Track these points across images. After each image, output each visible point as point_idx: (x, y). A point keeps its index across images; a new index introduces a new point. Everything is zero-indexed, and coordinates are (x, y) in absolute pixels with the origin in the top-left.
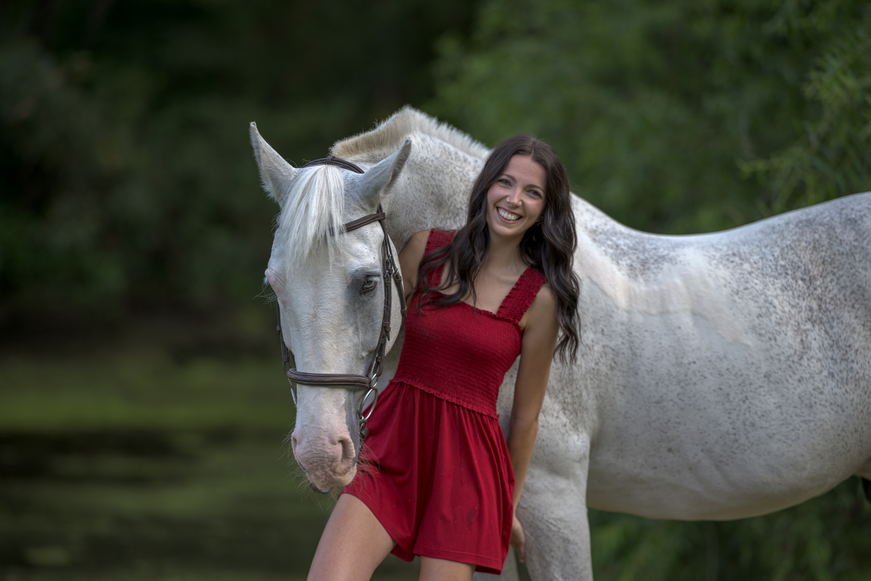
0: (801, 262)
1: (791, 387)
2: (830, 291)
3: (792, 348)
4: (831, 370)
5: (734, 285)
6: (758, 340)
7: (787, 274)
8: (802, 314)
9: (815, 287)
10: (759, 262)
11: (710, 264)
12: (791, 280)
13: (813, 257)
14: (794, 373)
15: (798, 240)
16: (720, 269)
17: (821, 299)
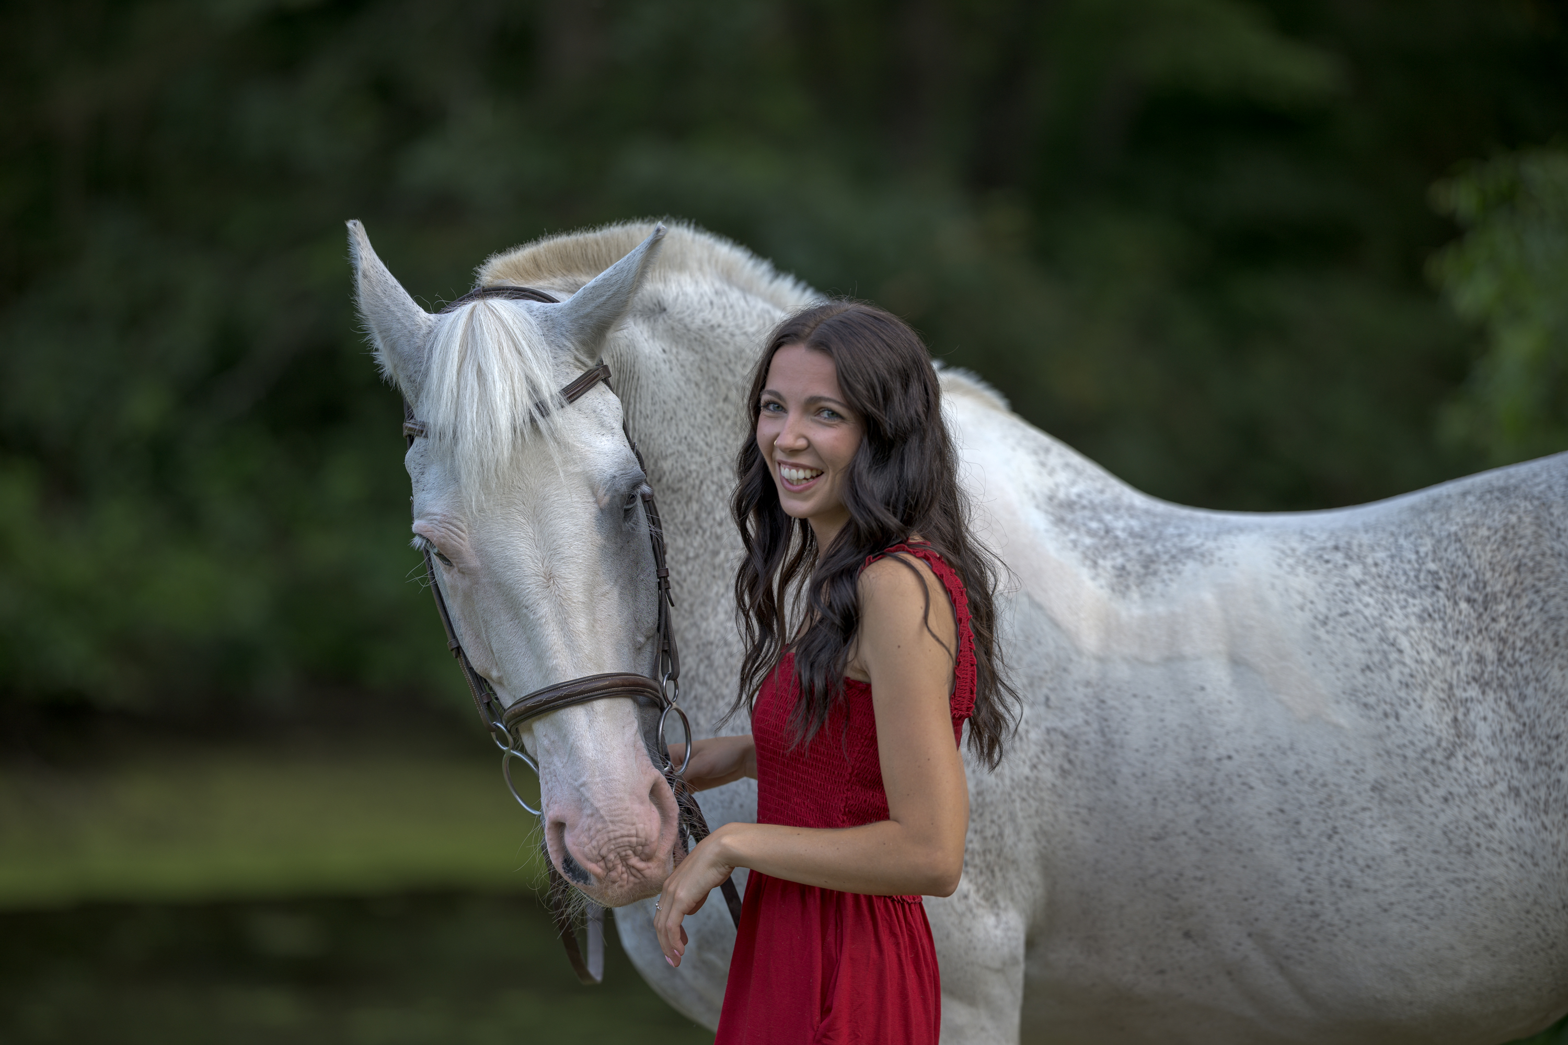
0: (1471, 566)
1: (1426, 811)
2: (1525, 625)
3: (1433, 734)
4: (1515, 783)
5: (1322, 607)
6: (1362, 716)
7: (1438, 588)
8: (1462, 668)
9: (1494, 615)
10: (1384, 562)
11: (1279, 565)
12: (1443, 600)
13: (1499, 558)
14: (1435, 785)
15: (1476, 525)
16: (1297, 575)
17: (1504, 641)
